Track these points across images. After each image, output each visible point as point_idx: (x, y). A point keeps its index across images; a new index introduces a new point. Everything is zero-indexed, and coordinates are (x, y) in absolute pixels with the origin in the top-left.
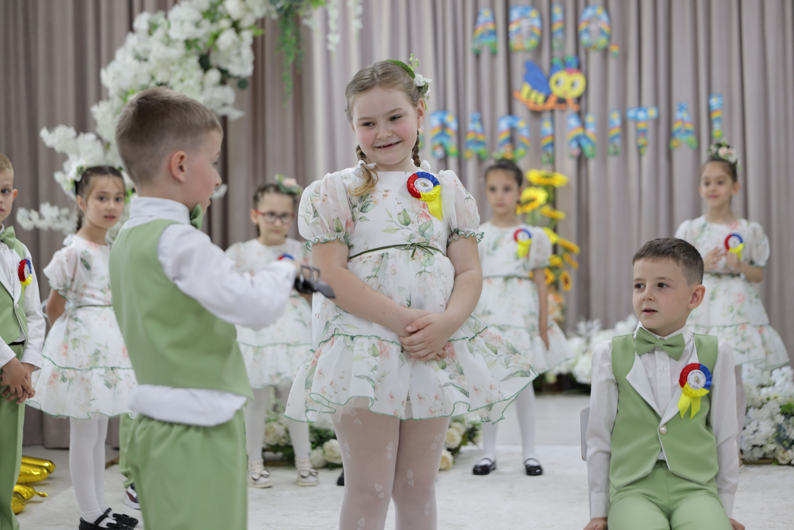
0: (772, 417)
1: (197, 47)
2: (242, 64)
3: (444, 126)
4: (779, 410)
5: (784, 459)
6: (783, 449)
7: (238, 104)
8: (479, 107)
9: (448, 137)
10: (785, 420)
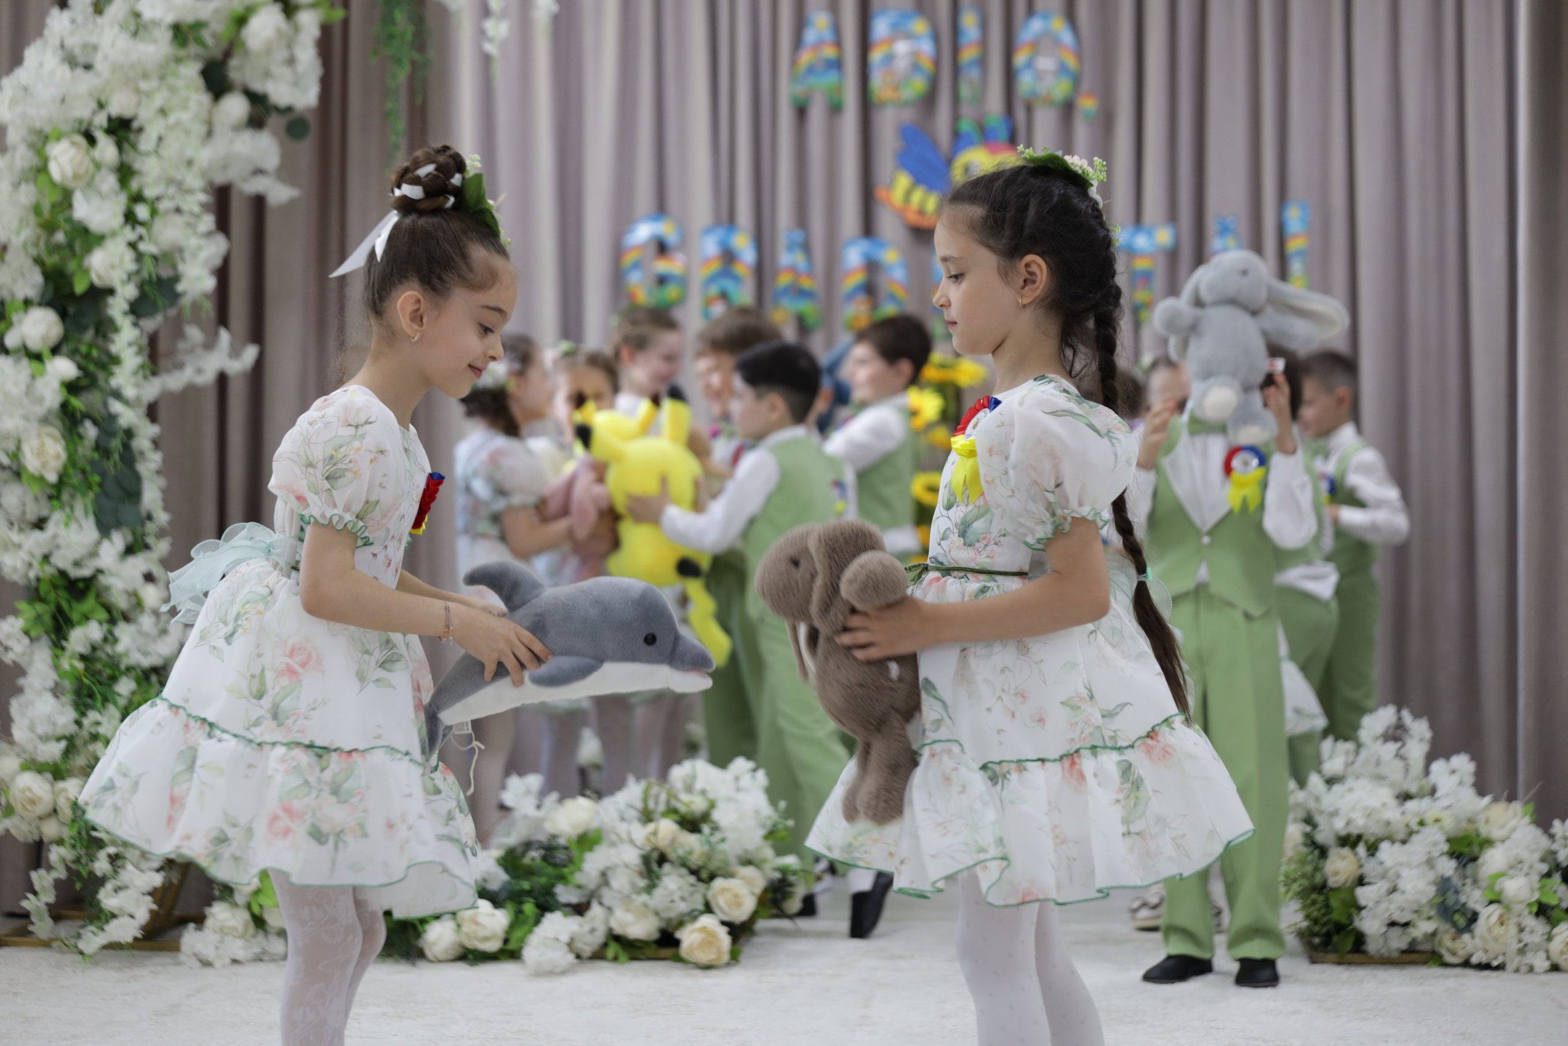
0: (1430, 863)
1: (200, 42)
2: (296, 84)
3: (729, 256)
4: (1445, 847)
5: (1454, 954)
6: (1453, 930)
7: (285, 173)
8: (802, 219)
9: (736, 279)
10: (1456, 869)
